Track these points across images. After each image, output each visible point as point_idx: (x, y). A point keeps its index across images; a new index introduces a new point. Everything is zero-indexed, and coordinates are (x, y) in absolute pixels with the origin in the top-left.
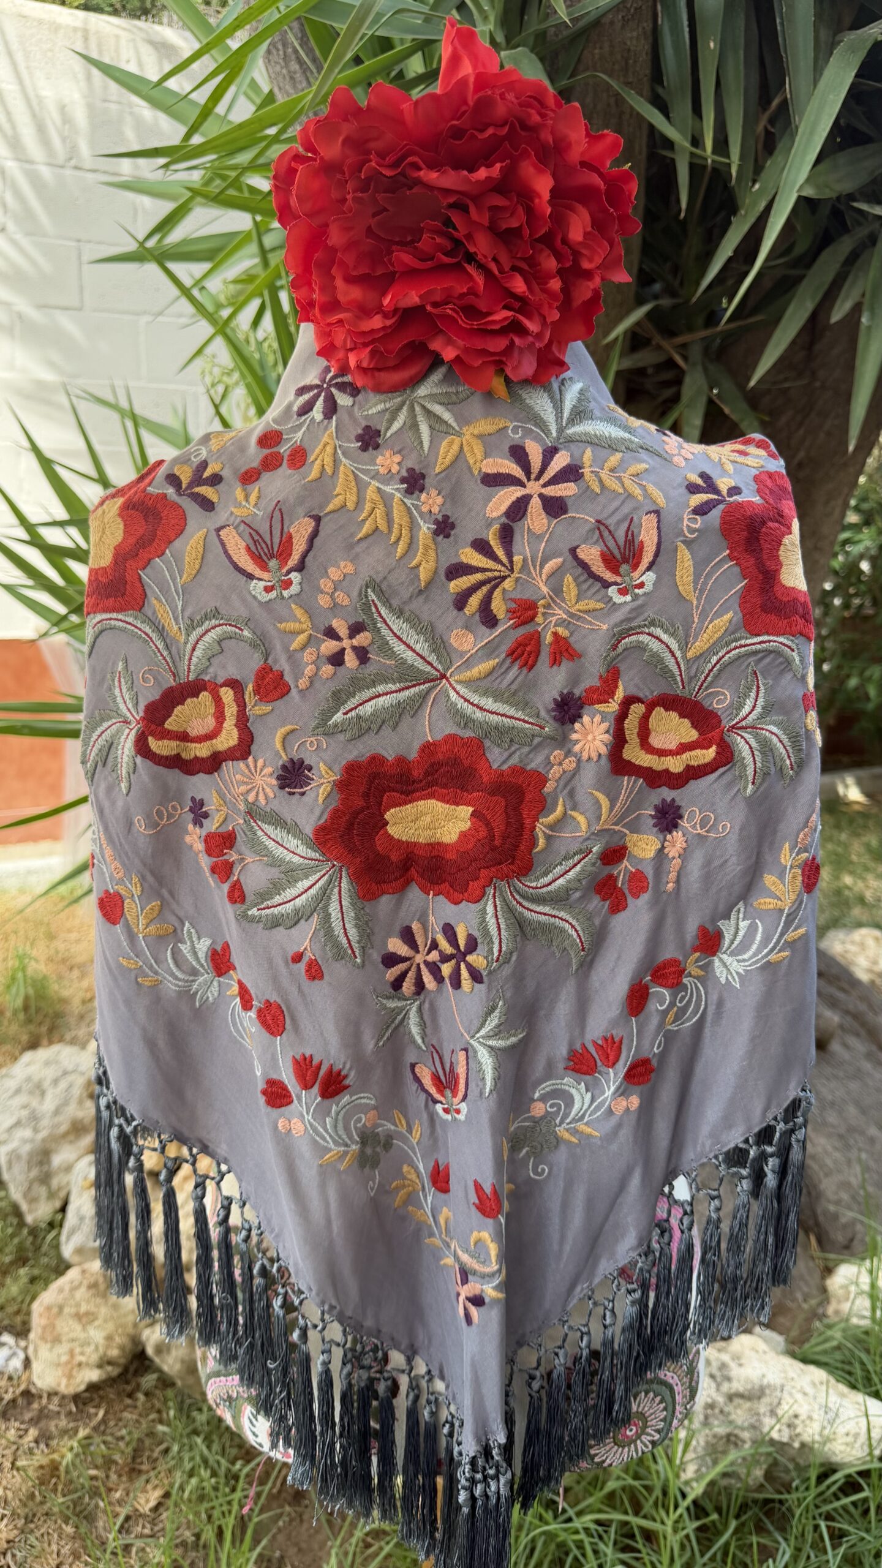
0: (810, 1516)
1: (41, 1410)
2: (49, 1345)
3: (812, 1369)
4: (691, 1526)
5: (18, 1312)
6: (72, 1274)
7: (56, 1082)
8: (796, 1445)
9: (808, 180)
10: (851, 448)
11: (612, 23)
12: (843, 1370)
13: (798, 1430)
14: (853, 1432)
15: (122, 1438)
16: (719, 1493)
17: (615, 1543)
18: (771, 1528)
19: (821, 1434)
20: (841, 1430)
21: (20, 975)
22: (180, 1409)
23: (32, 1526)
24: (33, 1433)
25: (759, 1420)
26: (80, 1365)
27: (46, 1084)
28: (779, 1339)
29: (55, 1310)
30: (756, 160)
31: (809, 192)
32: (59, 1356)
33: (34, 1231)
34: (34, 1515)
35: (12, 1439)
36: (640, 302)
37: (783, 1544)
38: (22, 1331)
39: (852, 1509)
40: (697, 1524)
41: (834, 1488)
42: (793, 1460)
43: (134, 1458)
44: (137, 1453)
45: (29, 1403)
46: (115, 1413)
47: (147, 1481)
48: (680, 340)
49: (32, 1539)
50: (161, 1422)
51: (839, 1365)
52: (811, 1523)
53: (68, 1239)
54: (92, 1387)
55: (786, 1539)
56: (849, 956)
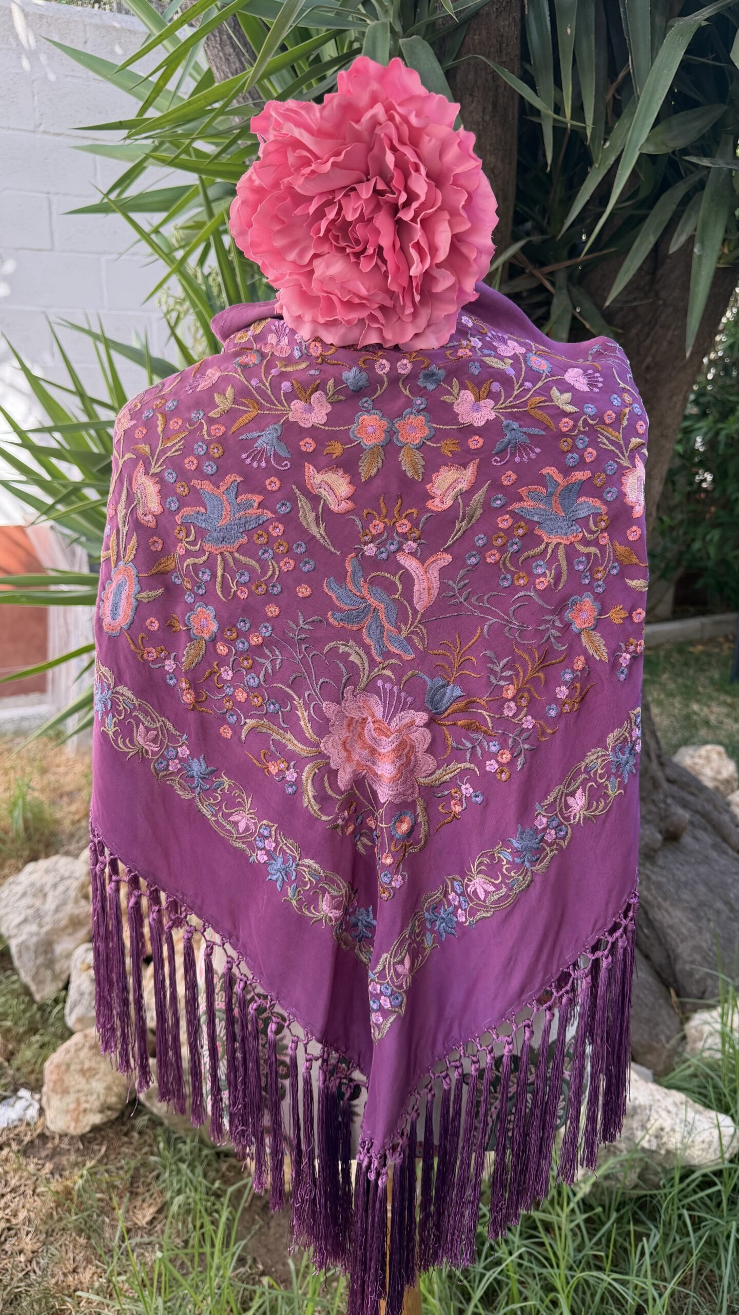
0: (675, 1207)
1: (54, 1149)
2: (59, 1096)
3: (674, 1092)
4: (580, 1218)
5: (32, 1072)
6: (76, 1038)
7: (55, 886)
8: (663, 1152)
9: (648, 140)
10: (688, 354)
11: (488, 14)
12: (700, 1094)
13: (664, 1140)
14: (707, 1140)
15: (122, 1168)
16: (603, 1193)
17: (521, 1235)
18: (644, 1218)
19: (682, 1143)
20: (698, 1139)
21: (20, 802)
22: (168, 1142)
23: (52, 1239)
24: (49, 1166)
25: (632, 1134)
26: (85, 1111)
27: (47, 889)
28: (649, 1073)
29: (63, 1068)
30: (606, 123)
31: (650, 150)
32: (68, 1104)
33: (42, 1008)
34: (53, 1231)
35: (32, 1171)
36: (516, 239)
37: (654, 1229)
38: (36, 1087)
39: (708, 1201)
40: (585, 1216)
41: (693, 1186)
42: (660, 1165)
43: (132, 1184)
44: (134, 1179)
45: (45, 1144)
46: (115, 1149)
47: (143, 1201)
48: (548, 269)
49: (52, 1249)
50: (152, 1154)
51: (696, 1090)
52: (676, 1213)
53: (71, 1011)
54: (95, 1129)
55: (656, 1227)
56: (697, 767)
